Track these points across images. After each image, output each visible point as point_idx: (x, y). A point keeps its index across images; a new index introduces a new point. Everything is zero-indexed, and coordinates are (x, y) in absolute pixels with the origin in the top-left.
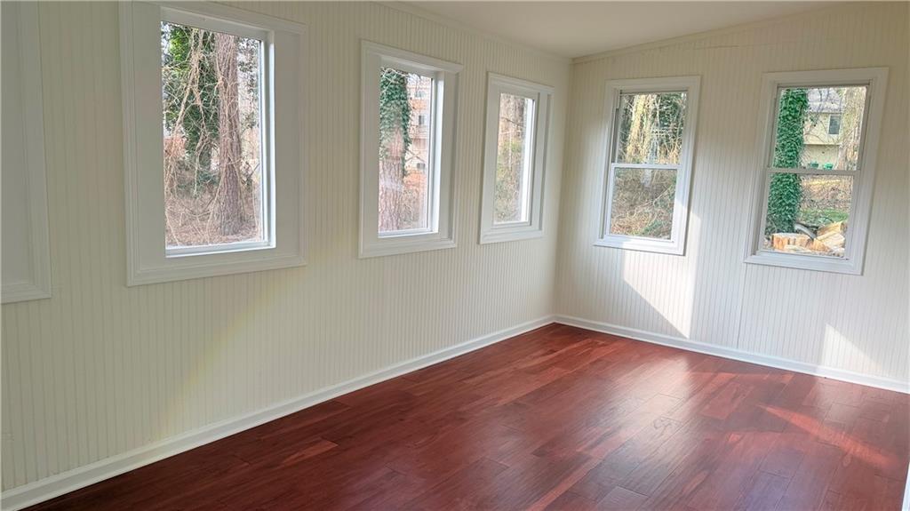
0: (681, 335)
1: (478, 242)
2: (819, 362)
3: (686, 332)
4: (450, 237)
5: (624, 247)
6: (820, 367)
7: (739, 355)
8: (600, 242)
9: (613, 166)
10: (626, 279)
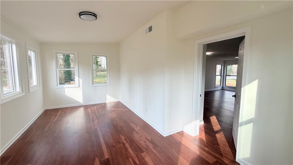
0: (81, 103)
1: (29, 92)
2: (106, 100)
3: (82, 102)
4: (23, 92)
5: (64, 87)
6: (106, 101)
7: (93, 103)
8: (57, 87)
9: (58, 69)
10: (66, 94)
